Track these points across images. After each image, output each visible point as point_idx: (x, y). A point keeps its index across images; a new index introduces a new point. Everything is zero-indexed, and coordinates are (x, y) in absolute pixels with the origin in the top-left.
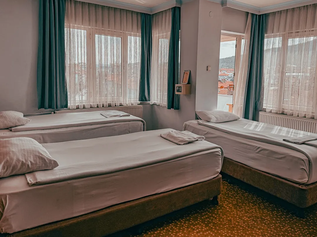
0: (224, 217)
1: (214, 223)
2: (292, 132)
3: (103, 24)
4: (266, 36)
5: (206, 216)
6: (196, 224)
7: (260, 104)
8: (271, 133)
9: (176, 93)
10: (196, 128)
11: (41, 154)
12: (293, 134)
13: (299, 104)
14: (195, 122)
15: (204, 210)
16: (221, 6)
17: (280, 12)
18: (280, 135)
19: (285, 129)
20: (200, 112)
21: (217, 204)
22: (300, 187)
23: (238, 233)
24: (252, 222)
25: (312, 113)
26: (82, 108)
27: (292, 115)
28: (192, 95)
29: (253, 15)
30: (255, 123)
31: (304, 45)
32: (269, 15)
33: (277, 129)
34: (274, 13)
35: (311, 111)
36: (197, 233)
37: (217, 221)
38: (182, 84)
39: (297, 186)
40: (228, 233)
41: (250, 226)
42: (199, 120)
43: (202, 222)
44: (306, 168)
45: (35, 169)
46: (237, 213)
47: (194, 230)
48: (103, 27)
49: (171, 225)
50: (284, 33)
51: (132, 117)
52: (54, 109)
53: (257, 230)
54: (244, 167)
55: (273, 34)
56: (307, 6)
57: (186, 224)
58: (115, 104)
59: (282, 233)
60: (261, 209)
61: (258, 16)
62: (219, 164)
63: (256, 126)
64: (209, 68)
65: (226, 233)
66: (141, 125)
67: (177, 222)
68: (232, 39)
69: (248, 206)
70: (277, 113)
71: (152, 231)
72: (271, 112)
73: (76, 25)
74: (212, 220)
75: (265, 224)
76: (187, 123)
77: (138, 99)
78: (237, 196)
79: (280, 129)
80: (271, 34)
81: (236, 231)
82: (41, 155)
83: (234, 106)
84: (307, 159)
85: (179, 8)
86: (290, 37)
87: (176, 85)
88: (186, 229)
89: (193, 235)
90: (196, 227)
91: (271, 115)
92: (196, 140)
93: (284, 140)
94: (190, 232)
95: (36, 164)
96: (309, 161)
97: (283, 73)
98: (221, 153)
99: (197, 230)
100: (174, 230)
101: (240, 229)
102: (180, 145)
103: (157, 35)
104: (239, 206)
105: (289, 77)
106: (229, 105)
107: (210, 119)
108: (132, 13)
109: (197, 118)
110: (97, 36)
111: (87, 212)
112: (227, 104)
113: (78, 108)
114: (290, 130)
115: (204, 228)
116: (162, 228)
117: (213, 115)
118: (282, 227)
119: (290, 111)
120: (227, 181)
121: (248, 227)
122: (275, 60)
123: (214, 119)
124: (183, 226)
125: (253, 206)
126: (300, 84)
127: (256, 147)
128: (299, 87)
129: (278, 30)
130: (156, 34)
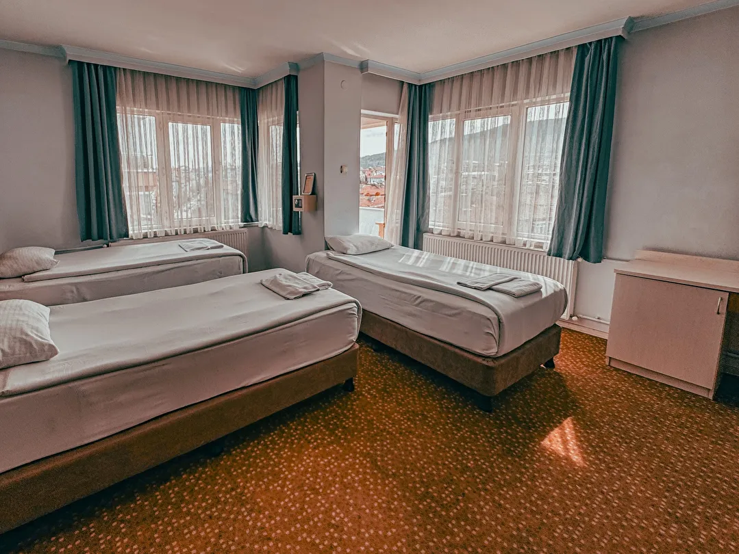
0: (362, 415)
1: (344, 427)
2: (472, 268)
3: (179, 106)
4: (432, 118)
5: (333, 414)
6: (315, 431)
7: (424, 221)
8: (440, 269)
9: (295, 209)
10: (324, 265)
11: (27, 335)
12: (473, 270)
13: (482, 221)
14: (323, 254)
15: (330, 402)
16: (359, 72)
17: (452, 79)
18: (454, 274)
19: (462, 262)
20: (331, 238)
21: (352, 388)
22: (485, 363)
23: (382, 445)
24: (406, 423)
25: (503, 234)
26: (152, 236)
27: (473, 238)
28: (319, 212)
29: (410, 85)
30: (417, 252)
31: (489, 132)
32: (435, 85)
33: (449, 263)
34: (442, 82)
35: (501, 232)
36: (315, 448)
37: (349, 424)
38: (302, 195)
39: (480, 360)
40: (365, 447)
41: (404, 431)
42: (329, 252)
43: (325, 427)
44: (494, 331)
45: (11, 363)
46: (383, 406)
47: (309, 442)
48: (179, 111)
49: (272, 434)
50: (458, 112)
51: (227, 249)
52: (107, 239)
53: (414, 439)
54: (395, 327)
55: (441, 114)
56: (493, 67)
57: (298, 432)
58: (204, 228)
59: (456, 443)
60: (422, 396)
61: (417, 87)
62: (354, 329)
63: (418, 258)
64: (345, 170)
65: (362, 448)
66: (239, 262)
67: (284, 428)
68: (381, 123)
69: (402, 393)
70: (449, 236)
71: (239, 448)
72: (440, 234)
73: (135, 109)
74: (342, 421)
75: (428, 426)
76: (312, 256)
77: (240, 220)
78: (385, 374)
79: (453, 263)
80: (438, 115)
81: (378, 443)
82: (24, 337)
83: (386, 225)
84: (496, 317)
85: (296, 77)
86: (466, 118)
87: (294, 197)
88: (296, 441)
89: (306, 453)
90: (313, 436)
91: (441, 239)
92: (316, 289)
93: (459, 283)
94: (302, 447)
95: (13, 354)
96: (500, 322)
97: (457, 173)
98: (356, 310)
99: (315, 444)
100: (276, 444)
101: (387, 439)
102: (288, 299)
103: (266, 121)
104: (387, 392)
105: (467, 177)
106: (380, 224)
107: (346, 249)
108: (225, 88)
109: (328, 248)
110: (170, 124)
111: (111, 433)
112: (376, 224)
113: (145, 237)
114: (469, 263)
115: (326, 437)
116: (256, 442)
117: (352, 243)
118: (455, 432)
119: (469, 232)
120: (371, 348)
121: (401, 433)
122: (445, 155)
123: (352, 250)
124: (292, 435)
125: (409, 392)
126: (485, 187)
127: (415, 296)
128: (482, 191)
129: (449, 109)
130: (264, 119)
